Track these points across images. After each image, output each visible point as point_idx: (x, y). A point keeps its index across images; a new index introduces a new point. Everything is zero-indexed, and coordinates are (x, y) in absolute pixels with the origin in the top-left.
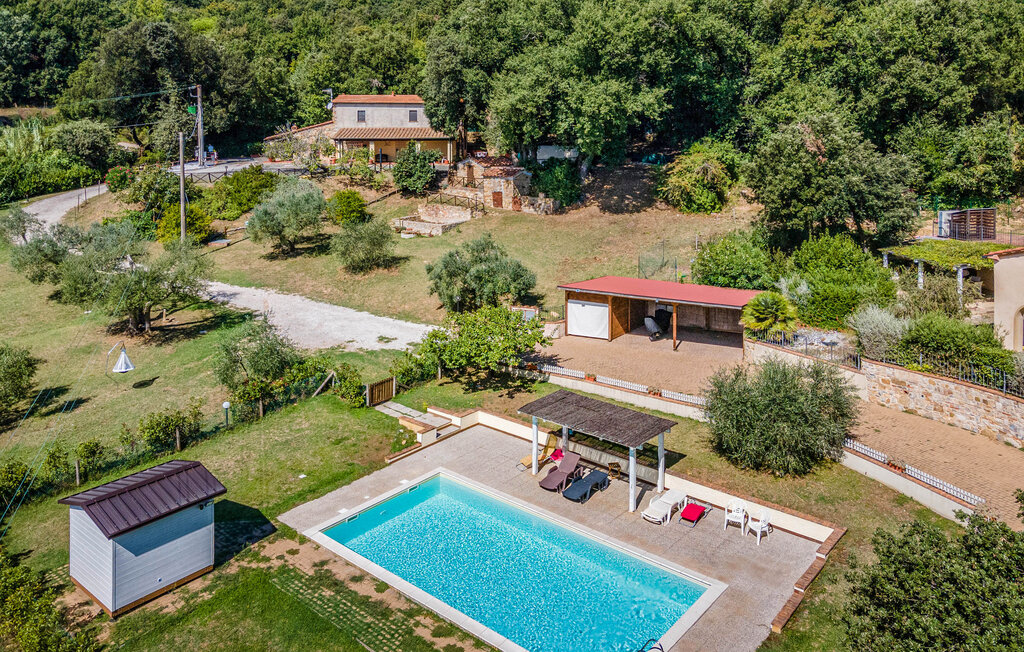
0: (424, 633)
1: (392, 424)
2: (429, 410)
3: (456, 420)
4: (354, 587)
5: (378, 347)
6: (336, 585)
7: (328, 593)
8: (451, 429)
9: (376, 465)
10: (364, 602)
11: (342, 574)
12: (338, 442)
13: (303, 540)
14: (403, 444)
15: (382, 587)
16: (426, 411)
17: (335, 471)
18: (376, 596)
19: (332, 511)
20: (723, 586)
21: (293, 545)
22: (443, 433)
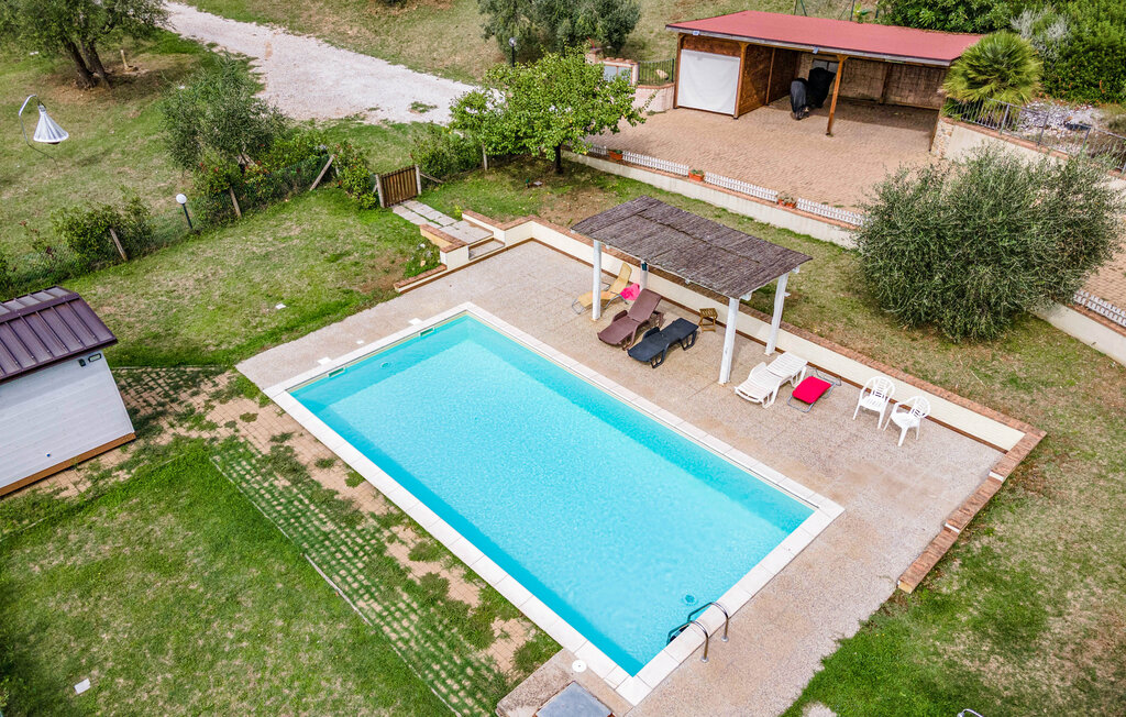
0: (399, 553)
1: (411, 234)
2: (464, 216)
3: (499, 234)
4: (318, 475)
5: (408, 117)
6: (296, 471)
7: (282, 482)
8: (492, 247)
9: (382, 294)
10: (328, 499)
11: (305, 454)
12: (337, 257)
13: (265, 401)
14: (423, 263)
15: (355, 479)
16: (459, 218)
17: (325, 299)
18: (345, 492)
19: (310, 361)
20: (836, 510)
21: (249, 406)
22: (479, 252)
